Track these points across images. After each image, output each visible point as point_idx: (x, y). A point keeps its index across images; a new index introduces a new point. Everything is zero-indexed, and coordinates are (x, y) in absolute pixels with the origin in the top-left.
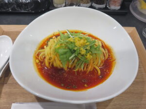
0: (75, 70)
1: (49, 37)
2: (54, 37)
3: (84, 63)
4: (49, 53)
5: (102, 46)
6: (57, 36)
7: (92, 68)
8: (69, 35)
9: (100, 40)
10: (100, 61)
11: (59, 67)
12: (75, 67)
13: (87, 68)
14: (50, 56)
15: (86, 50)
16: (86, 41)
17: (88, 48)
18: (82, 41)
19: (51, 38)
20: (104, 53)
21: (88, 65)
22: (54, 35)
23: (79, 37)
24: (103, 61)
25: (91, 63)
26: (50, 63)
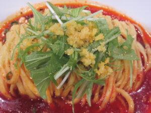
0: (71, 102)
1: (11, 19)
2: (22, 20)
3: (91, 85)
4: (6, 62)
5: (139, 36)
6: (29, 16)
7: (114, 95)
8: (52, 14)
9: (132, 22)
10: (133, 78)
11: (32, 96)
12: (70, 93)
13: (101, 95)
14: (8, 70)
15: (97, 52)
16: (95, 31)
17: (102, 48)
18: (85, 32)
19: (15, 22)
20: (142, 55)
21: (103, 87)
22: (22, 15)
23: (78, 22)
24: (141, 76)
25: (111, 84)
26: (9, 86)
